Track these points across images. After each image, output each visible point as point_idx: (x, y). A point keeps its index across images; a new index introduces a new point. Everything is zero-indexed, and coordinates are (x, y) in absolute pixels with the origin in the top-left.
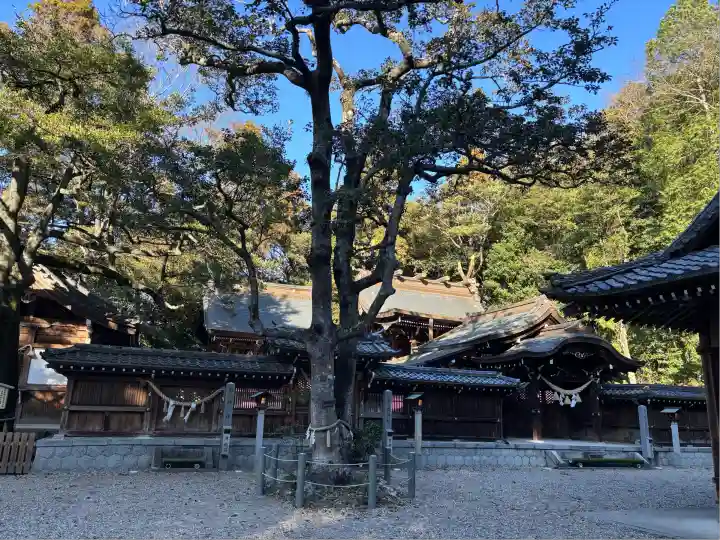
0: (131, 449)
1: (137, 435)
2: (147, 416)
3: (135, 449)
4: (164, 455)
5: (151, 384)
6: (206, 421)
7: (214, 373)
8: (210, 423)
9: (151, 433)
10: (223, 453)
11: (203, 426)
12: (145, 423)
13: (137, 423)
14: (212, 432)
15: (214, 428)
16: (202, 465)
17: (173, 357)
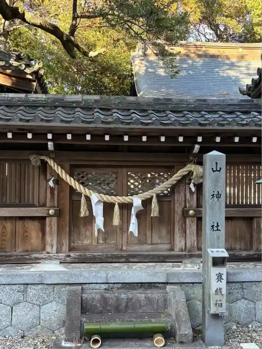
0: (24, 292)
1: (37, 261)
2: (52, 224)
3: (31, 291)
4: (85, 308)
5: (51, 163)
6: (164, 232)
7: (172, 136)
8: (171, 233)
9: (62, 255)
10: (213, 310)
11: (158, 243)
12: (48, 238)
13: (34, 239)
14: (176, 252)
15: (179, 243)
16: (168, 334)
17: (87, 108)
